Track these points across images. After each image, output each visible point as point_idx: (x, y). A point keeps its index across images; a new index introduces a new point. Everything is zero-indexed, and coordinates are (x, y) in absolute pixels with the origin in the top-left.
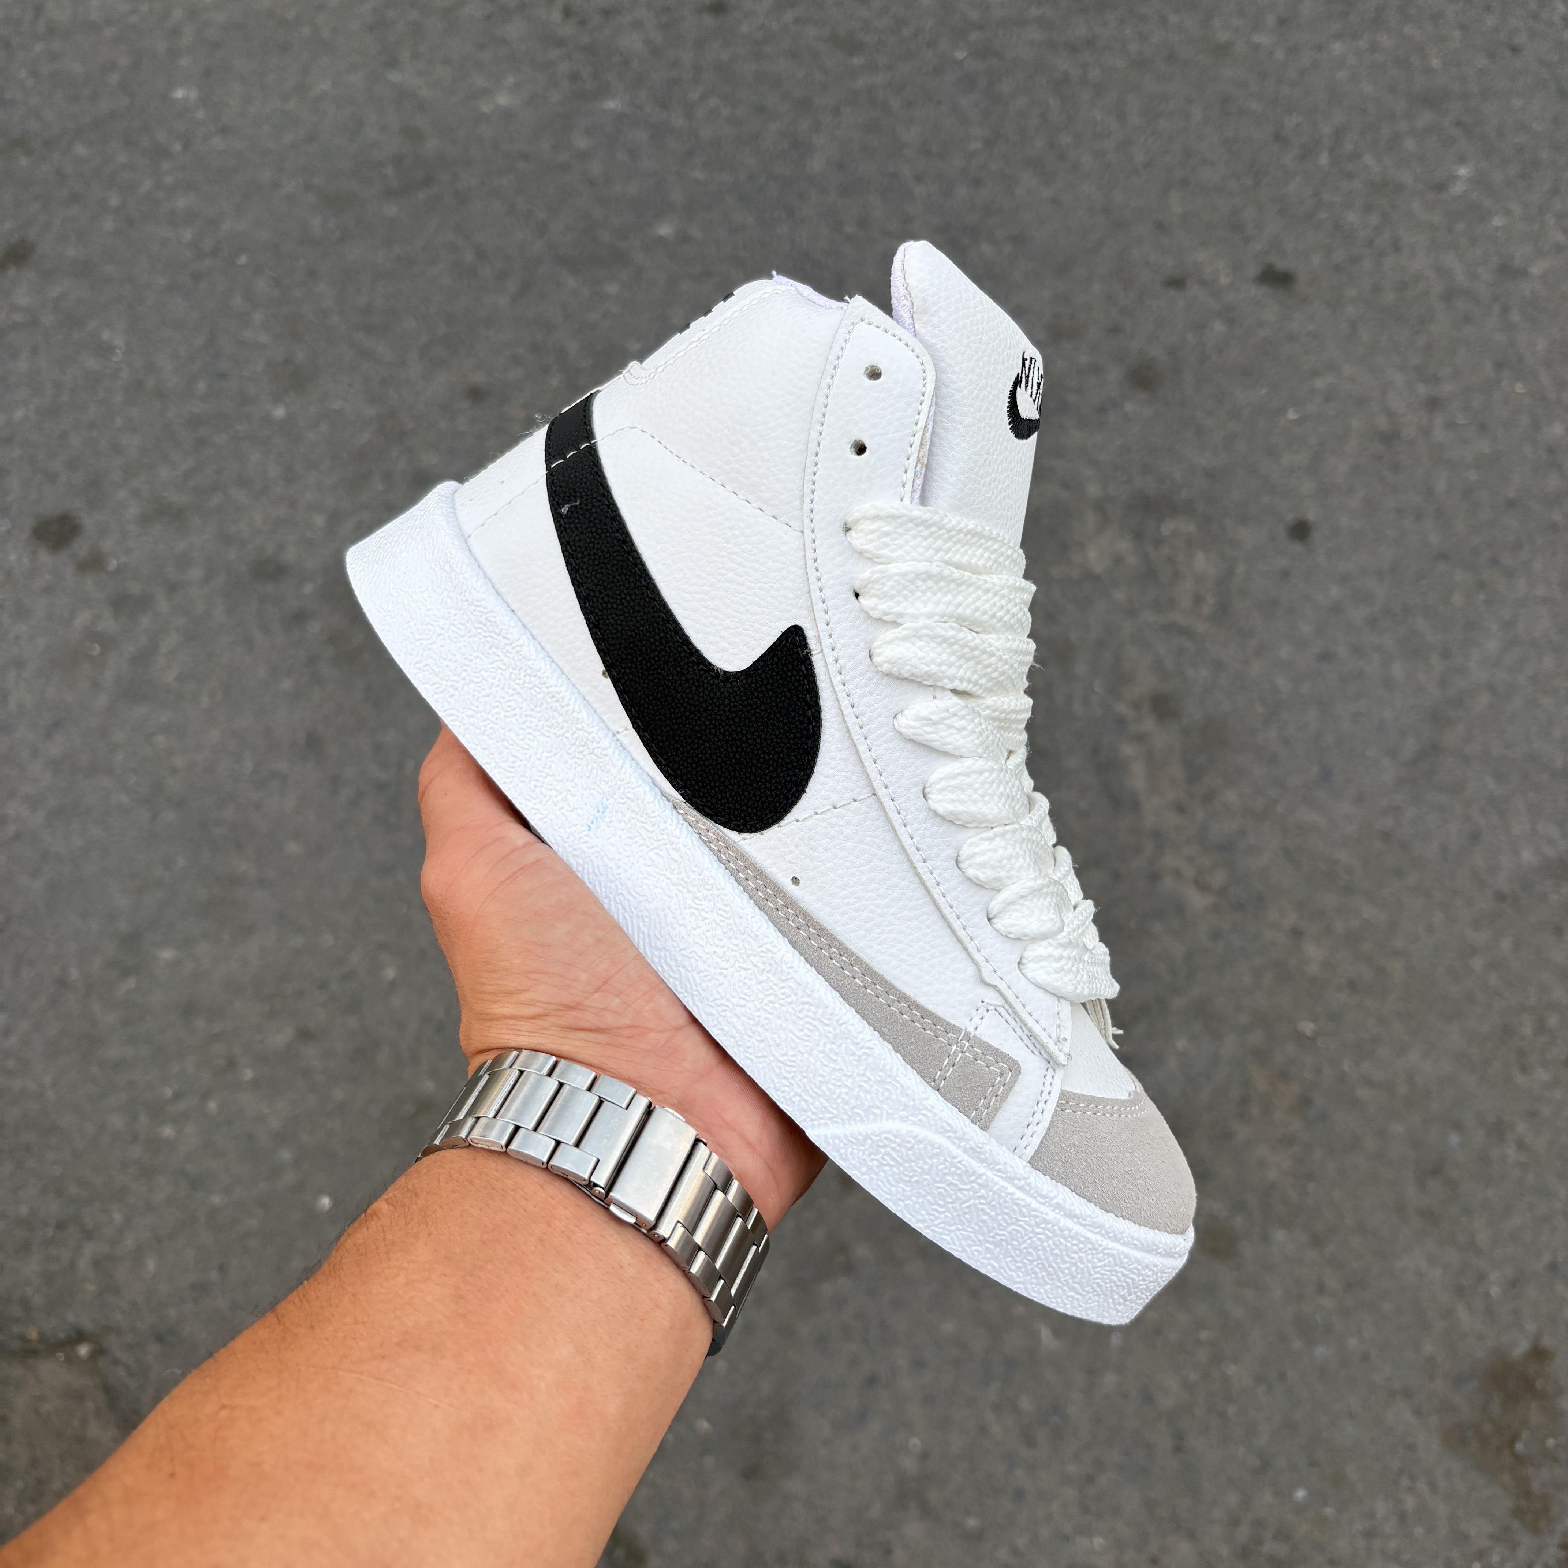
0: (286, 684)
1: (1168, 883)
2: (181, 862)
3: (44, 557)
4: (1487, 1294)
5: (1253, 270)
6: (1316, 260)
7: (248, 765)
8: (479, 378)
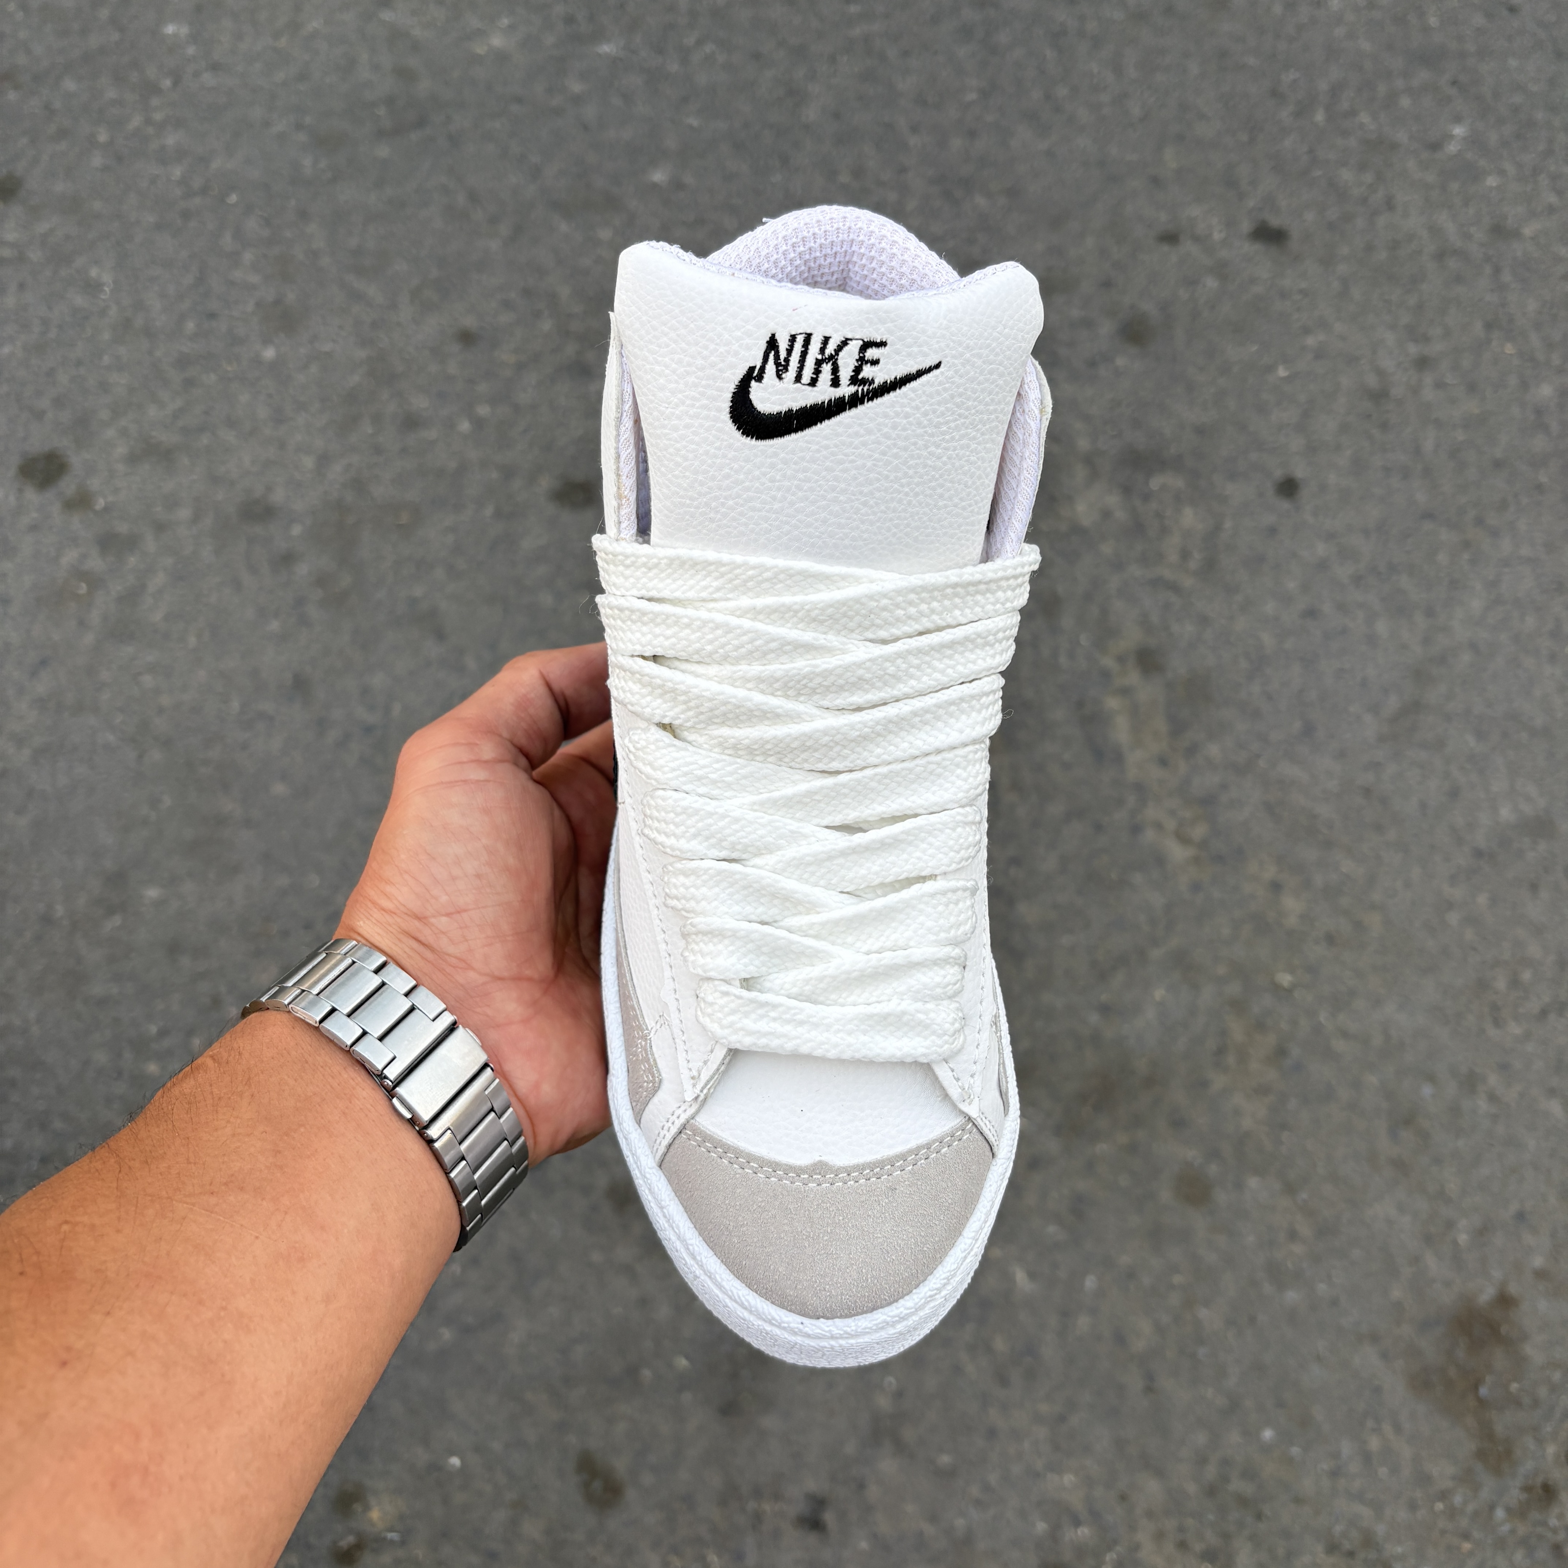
0: (274, 626)
1: (1149, 835)
2: (167, 801)
3: (31, 495)
4: (1455, 1242)
5: (1246, 226)
6: (1310, 216)
7: (235, 705)
8: (469, 322)
